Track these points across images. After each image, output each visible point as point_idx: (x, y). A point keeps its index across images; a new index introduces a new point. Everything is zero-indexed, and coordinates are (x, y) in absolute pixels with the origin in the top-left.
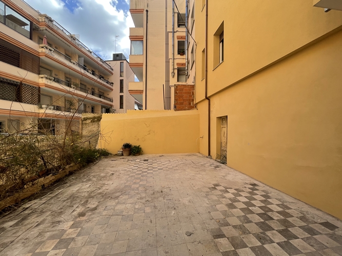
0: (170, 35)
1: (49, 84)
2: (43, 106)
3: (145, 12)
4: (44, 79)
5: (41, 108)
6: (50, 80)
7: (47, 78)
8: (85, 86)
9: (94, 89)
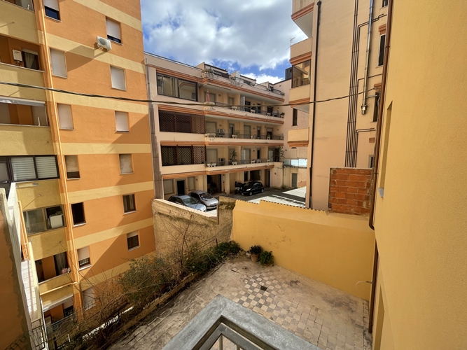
0: (364, 31)
1: (212, 141)
2: (208, 165)
3: (316, 7)
4: (208, 138)
5: (207, 166)
6: (213, 136)
7: (210, 136)
8: (250, 127)
9: (260, 128)
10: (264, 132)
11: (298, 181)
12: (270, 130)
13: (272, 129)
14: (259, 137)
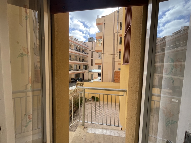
0: (116, 34)
3: (103, 24)
8: (77, 57)
9: (80, 57)
10: (81, 59)
11: (94, 77)
12: (83, 59)
13: (84, 58)
14: (80, 61)
